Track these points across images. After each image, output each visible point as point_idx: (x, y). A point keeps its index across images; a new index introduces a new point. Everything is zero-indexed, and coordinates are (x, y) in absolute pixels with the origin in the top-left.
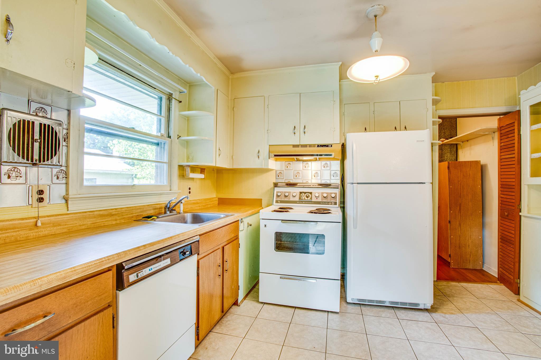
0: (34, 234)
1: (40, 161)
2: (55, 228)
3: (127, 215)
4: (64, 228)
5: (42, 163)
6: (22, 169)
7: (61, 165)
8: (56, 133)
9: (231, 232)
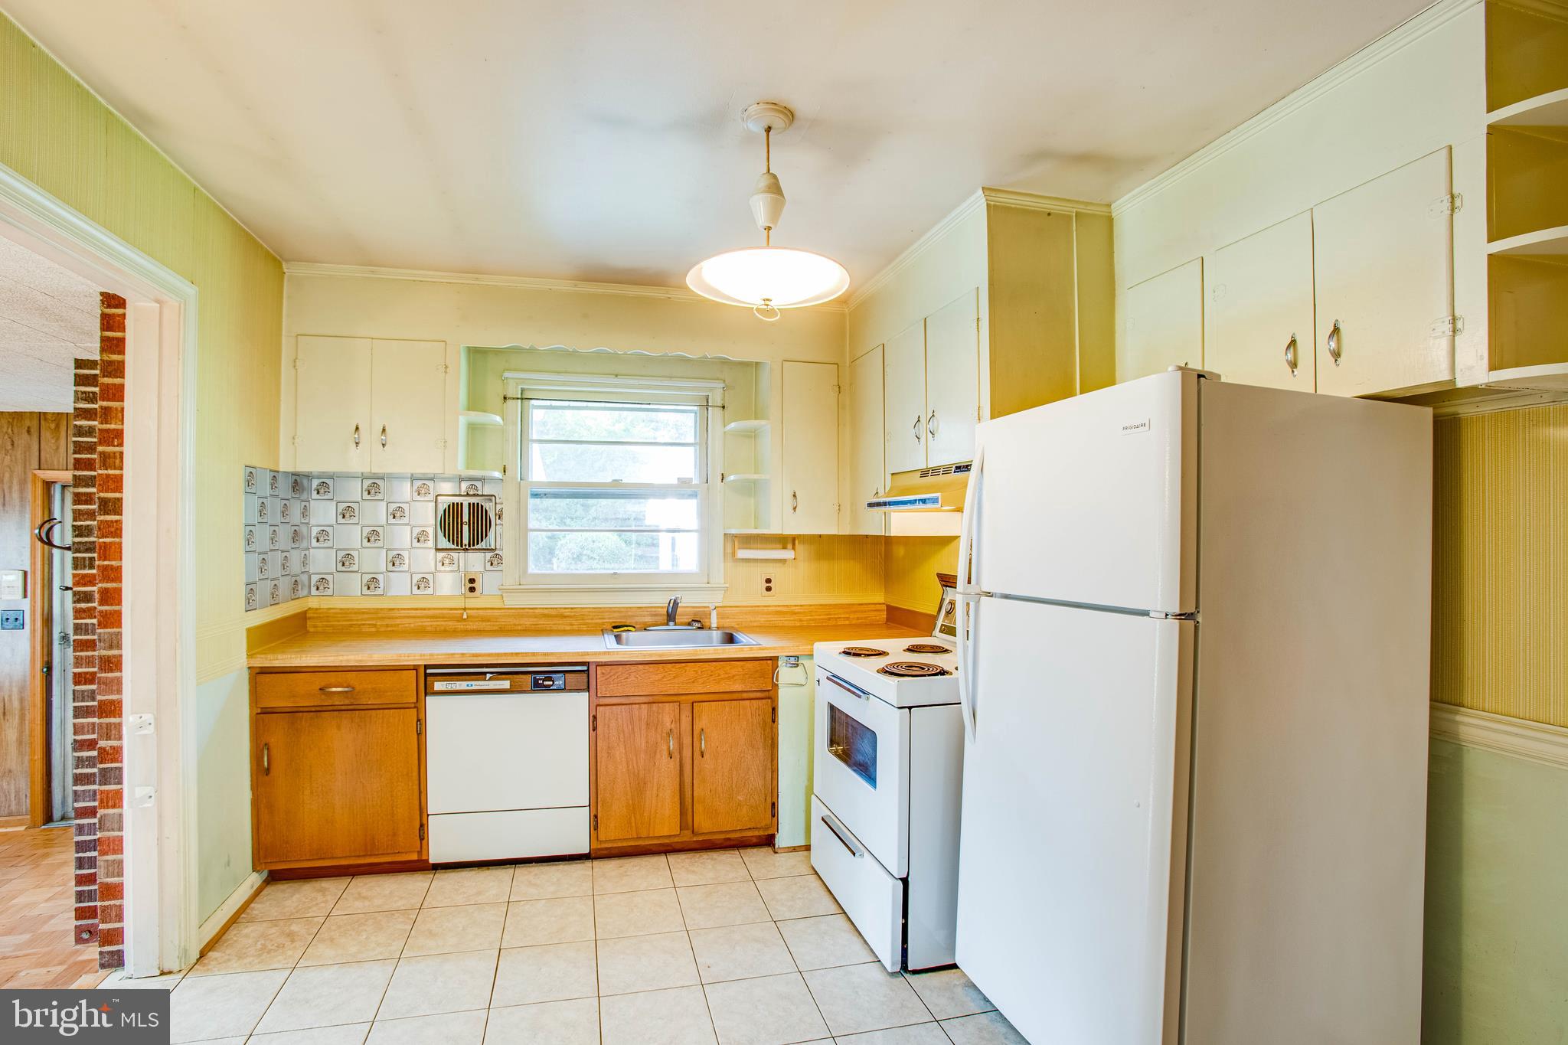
0: (462, 627)
1: (469, 546)
2: (484, 624)
3: (592, 619)
4: (494, 625)
5: (472, 547)
6: (455, 555)
7: (496, 549)
8: (486, 511)
9: (729, 678)
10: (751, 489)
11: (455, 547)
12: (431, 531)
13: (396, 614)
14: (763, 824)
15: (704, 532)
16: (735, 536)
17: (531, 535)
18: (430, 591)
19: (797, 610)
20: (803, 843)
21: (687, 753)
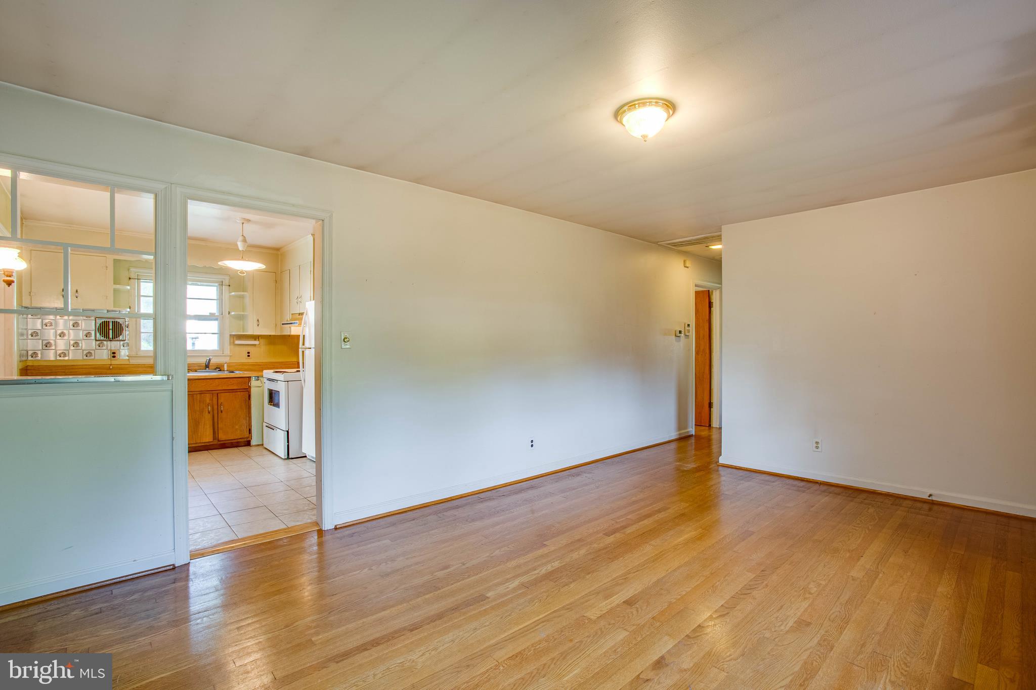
0: (110, 372)
1: (112, 339)
2: (120, 370)
4: (125, 371)
5: (114, 339)
6: (105, 343)
7: (125, 340)
8: (121, 325)
9: (232, 384)
10: (241, 318)
11: (106, 339)
12: (93, 333)
13: (74, 367)
14: (246, 437)
15: (221, 334)
16: (234, 335)
17: (142, 334)
18: (93, 357)
19: (261, 364)
20: (261, 443)
21: (216, 412)
